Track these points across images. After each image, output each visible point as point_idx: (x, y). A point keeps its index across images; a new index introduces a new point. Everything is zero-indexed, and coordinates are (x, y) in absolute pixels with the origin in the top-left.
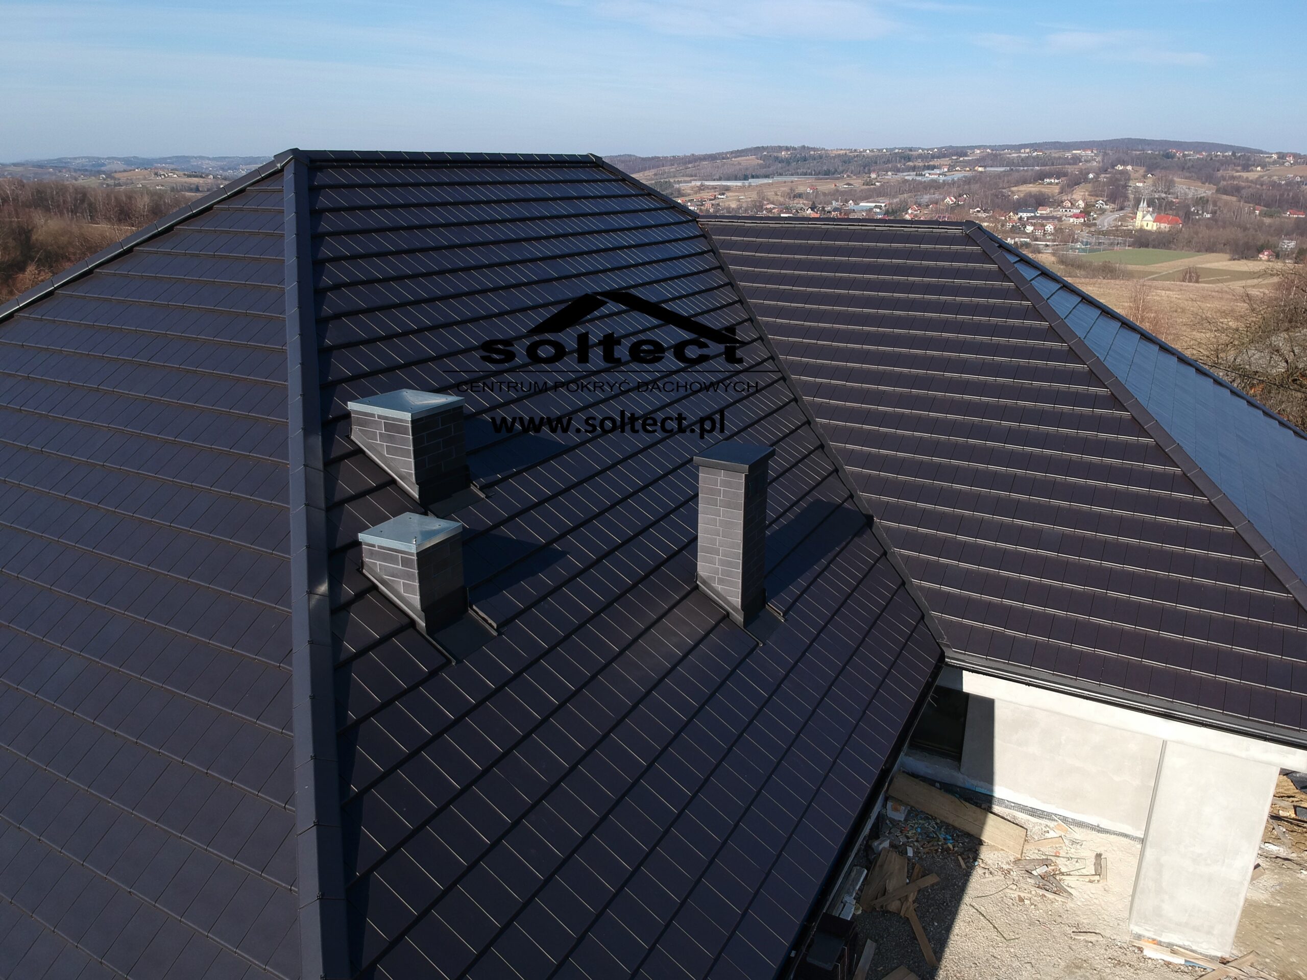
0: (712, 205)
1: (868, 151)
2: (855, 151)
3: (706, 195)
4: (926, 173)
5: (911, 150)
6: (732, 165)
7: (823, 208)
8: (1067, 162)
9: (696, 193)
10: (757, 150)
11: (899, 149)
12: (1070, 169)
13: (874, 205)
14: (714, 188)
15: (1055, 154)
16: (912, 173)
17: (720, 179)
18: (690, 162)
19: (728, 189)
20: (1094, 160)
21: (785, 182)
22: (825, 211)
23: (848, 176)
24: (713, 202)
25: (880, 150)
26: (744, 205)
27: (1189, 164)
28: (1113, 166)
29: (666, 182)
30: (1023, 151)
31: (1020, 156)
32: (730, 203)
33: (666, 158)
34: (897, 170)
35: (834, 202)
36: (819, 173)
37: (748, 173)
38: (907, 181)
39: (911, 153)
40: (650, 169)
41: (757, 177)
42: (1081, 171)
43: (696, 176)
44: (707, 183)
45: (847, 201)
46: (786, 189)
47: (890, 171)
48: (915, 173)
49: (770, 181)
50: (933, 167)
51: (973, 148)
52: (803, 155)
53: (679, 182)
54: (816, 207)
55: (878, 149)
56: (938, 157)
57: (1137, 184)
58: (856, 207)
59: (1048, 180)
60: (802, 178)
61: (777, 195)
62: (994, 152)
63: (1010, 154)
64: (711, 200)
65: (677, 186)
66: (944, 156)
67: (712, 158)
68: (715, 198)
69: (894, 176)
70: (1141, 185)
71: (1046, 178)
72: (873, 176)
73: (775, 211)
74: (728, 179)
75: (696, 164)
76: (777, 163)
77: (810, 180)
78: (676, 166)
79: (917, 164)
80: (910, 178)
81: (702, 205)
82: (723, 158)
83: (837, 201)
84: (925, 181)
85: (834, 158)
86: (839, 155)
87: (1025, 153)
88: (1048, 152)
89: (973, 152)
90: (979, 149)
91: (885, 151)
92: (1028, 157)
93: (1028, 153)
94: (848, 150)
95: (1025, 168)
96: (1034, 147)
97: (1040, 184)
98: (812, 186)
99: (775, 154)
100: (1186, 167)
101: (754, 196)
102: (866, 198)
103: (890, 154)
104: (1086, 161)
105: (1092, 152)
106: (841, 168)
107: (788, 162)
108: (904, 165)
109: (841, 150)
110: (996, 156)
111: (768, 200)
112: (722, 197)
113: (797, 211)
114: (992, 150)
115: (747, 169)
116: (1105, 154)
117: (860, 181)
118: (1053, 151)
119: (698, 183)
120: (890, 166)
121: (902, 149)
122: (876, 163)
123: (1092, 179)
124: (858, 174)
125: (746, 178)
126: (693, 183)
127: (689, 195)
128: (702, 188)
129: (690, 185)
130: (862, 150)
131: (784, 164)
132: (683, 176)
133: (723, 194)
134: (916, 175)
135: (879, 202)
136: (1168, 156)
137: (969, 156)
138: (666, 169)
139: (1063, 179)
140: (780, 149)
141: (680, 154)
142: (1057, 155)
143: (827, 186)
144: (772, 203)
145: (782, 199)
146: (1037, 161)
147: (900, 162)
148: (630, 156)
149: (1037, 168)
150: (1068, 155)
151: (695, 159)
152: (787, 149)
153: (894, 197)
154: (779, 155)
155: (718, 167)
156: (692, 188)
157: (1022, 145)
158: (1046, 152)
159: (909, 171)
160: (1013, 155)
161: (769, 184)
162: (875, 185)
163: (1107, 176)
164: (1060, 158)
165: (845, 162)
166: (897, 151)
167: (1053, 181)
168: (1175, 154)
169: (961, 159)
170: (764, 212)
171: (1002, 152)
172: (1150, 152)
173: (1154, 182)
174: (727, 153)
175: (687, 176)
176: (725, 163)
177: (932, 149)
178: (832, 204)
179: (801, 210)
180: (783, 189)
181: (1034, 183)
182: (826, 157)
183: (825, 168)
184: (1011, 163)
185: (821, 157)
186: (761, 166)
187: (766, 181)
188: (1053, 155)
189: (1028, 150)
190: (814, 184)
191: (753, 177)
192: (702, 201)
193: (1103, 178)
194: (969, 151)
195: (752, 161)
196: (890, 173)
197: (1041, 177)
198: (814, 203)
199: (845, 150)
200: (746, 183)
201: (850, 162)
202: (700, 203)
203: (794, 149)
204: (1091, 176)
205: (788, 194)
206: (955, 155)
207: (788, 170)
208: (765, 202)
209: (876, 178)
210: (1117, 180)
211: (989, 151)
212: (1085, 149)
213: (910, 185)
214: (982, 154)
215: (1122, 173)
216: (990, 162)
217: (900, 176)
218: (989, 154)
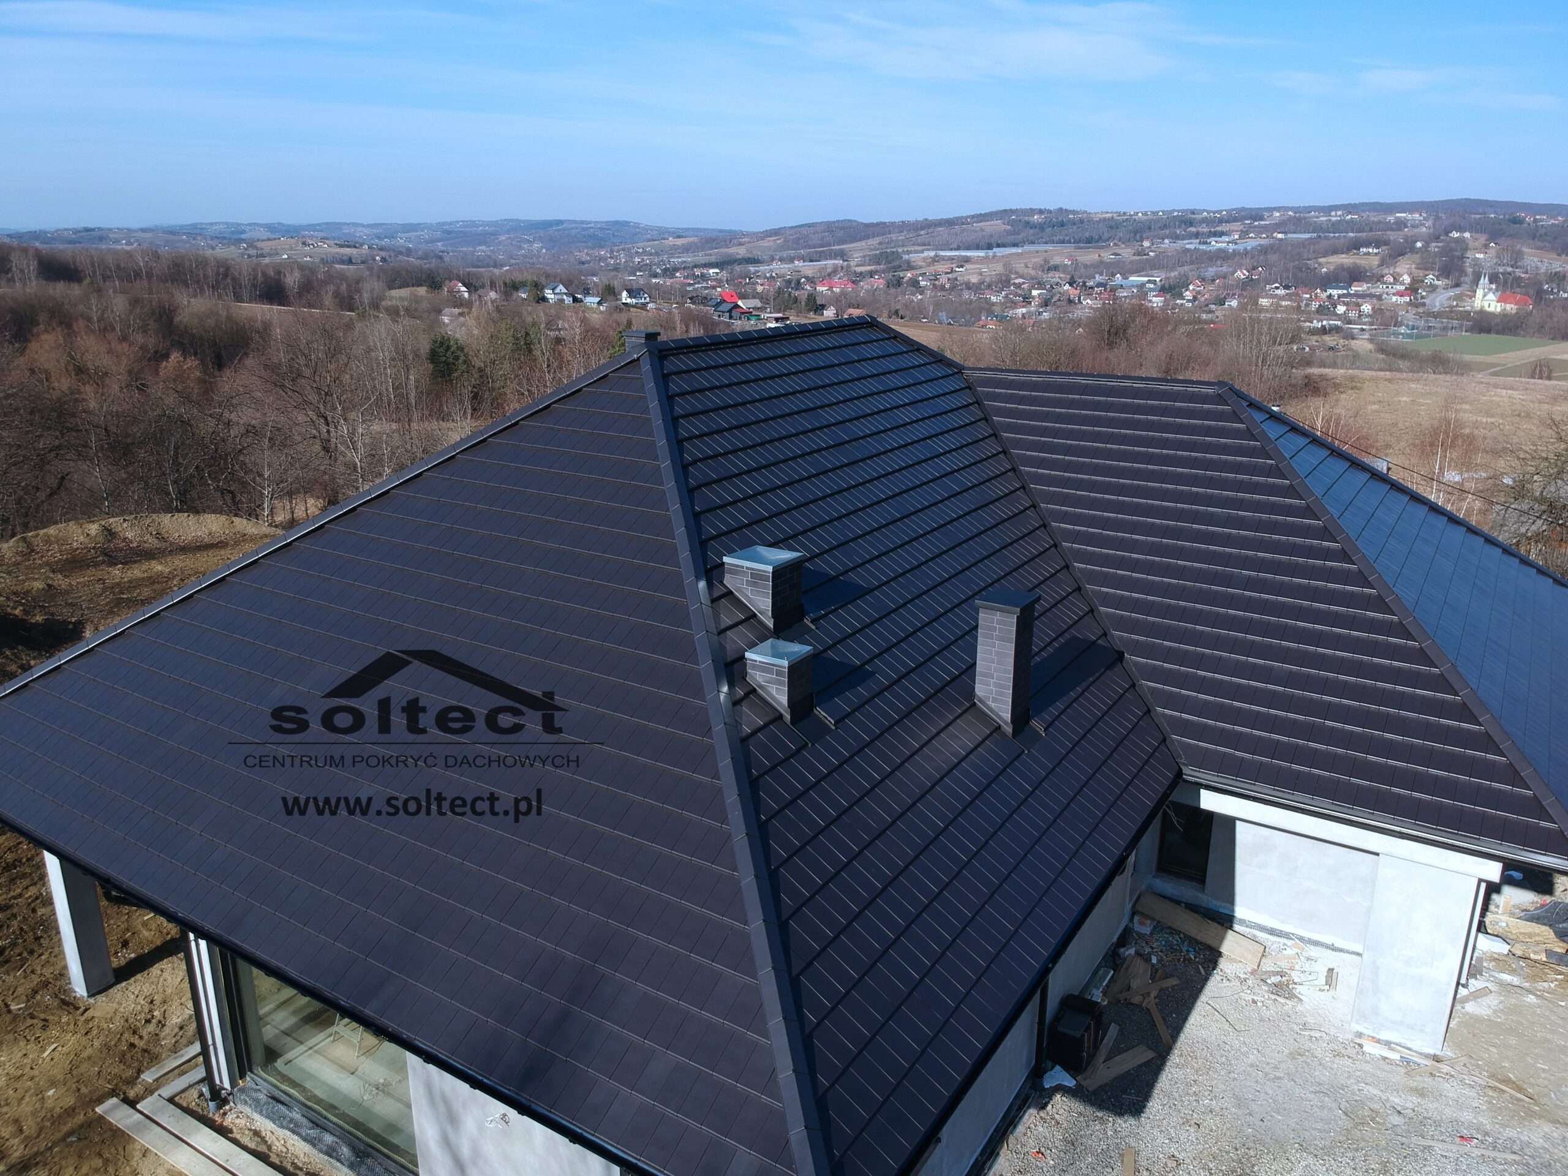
0: (949, 279)
1: (1140, 214)
2: (1124, 213)
3: (941, 267)
4: (1212, 241)
5: (1193, 213)
6: (973, 231)
7: (1084, 283)
8: (1388, 227)
9: (929, 265)
10: (1003, 214)
11: (1178, 211)
12: (1392, 236)
13: (1146, 279)
14: (951, 259)
15: (1374, 217)
16: (1194, 241)
17: (958, 248)
18: (922, 229)
19: (967, 260)
20: (1424, 225)
21: (1037, 252)
22: (1086, 286)
23: (1115, 244)
24: (950, 276)
25: (1155, 213)
26: (988, 280)
27: (1542, 231)
28: (1447, 233)
29: (893, 252)
30: (1333, 213)
31: (1330, 220)
32: (970, 277)
33: (893, 224)
34: (1176, 237)
35: (1097, 276)
36: (1079, 242)
37: (993, 240)
38: (1188, 250)
39: (1195, 216)
40: (874, 237)
41: (1004, 246)
42: (1406, 239)
43: (929, 245)
44: (942, 253)
45: (1113, 275)
46: (1039, 260)
47: (1167, 238)
48: (1198, 241)
49: (1019, 250)
50: (1221, 234)
51: (1271, 210)
52: (1060, 219)
53: (909, 252)
54: (1075, 282)
55: (1152, 212)
56: (1227, 222)
57: (1477, 255)
58: (1124, 282)
59: (1365, 250)
60: (1059, 247)
61: (1027, 267)
62: (1297, 215)
63: (1317, 217)
64: (947, 273)
65: (906, 257)
66: (1235, 220)
67: (950, 223)
68: (952, 271)
69: (1172, 244)
70: (1481, 256)
71: (1363, 247)
72: (1146, 244)
73: (1025, 286)
74: (968, 248)
75: (930, 231)
76: (1028, 229)
77: (1069, 249)
78: (905, 233)
79: (1200, 229)
80: (1191, 247)
81: (937, 279)
82: (963, 224)
83: (1101, 274)
84: (1210, 251)
85: (1099, 222)
86: (1105, 220)
87: (1336, 216)
88: (1365, 215)
89: (1272, 215)
90: (1278, 211)
91: (1161, 213)
92: (1340, 221)
93: (1340, 216)
94: (1116, 213)
95: (1337, 235)
96: (1349, 208)
97: (1355, 254)
98: (1071, 256)
99: (1026, 218)
100: (1538, 235)
101: (999, 268)
102: (1137, 271)
103: (1168, 218)
104: (1413, 226)
105: (1421, 215)
106: (1106, 235)
107: (1041, 227)
108: (1185, 231)
109: (1107, 212)
110: (1299, 219)
111: (1016, 273)
112: (961, 269)
113: (1052, 286)
114: (1295, 213)
115: (991, 236)
116: (1437, 218)
117: (1130, 250)
118: (1371, 213)
119: (932, 254)
120: (1167, 232)
121: (1182, 211)
122: (1150, 228)
123: (1420, 248)
124: (1127, 242)
125: (989, 247)
126: (926, 254)
127: (921, 267)
128: (935, 260)
129: (922, 255)
130: (1132, 213)
131: (1036, 230)
132: (913, 245)
133: (962, 266)
134: (1200, 243)
135: (1153, 276)
136: (1516, 221)
137: (1266, 220)
138: (894, 236)
139: (1384, 248)
140: (1032, 212)
141: (911, 218)
142: (1376, 219)
143: (1089, 256)
144: (1022, 277)
145: (1033, 273)
146: (1351, 226)
147: (1180, 227)
148: (850, 221)
149: (1351, 235)
150: (1391, 219)
151: (928, 225)
152: (1041, 212)
153: (1173, 269)
154: (1031, 219)
155: (956, 234)
156: (925, 259)
157: (1332, 206)
158: (1363, 214)
159: (1191, 239)
160: (1321, 219)
161: (1018, 254)
162: (1148, 255)
163: (1440, 244)
164: (1380, 222)
165: (1111, 227)
166: (1176, 214)
167: (1371, 250)
168: (1524, 219)
169: (1256, 223)
170: (1012, 288)
171: (1307, 215)
172: (1492, 216)
173: (1498, 253)
174: (968, 217)
175: (918, 245)
176: (964, 229)
177: (1220, 212)
178: (1095, 278)
179: (1057, 285)
180: (1036, 260)
181: (1347, 253)
182: (1088, 221)
183: (1087, 234)
184: (1317, 228)
185: (1082, 221)
186: (1008, 233)
187: (1014, 250)
188: (1372, 219)
189: (1340, 213)
190: (1073, 254)
191: (998, 246)
192: (935, 276)
193: (1434, 247)
194: (1266, 214)
195: (997, 226)
196: (1166, 241)
197: (1356, 245)
198: (1072, 277)
199: (1112, 212)
200: (990, 253)
201: (1117, 228)
202: (933, 278)
203: (1050, 212)
204: (1419, 244)
205: (1041, 266)
206: (1248, 219)
207: (1042, 238)
208: (1013, 276)
209: (1150, 247)
210: (1451, 250)
211: (1290, 213)
212: (1411, 212)
213: (1192, 255)
214: (1282, 218)
215: (1457, 241)
216: (1292, 228)
217: (1180, 244)
218: (1291, 218)
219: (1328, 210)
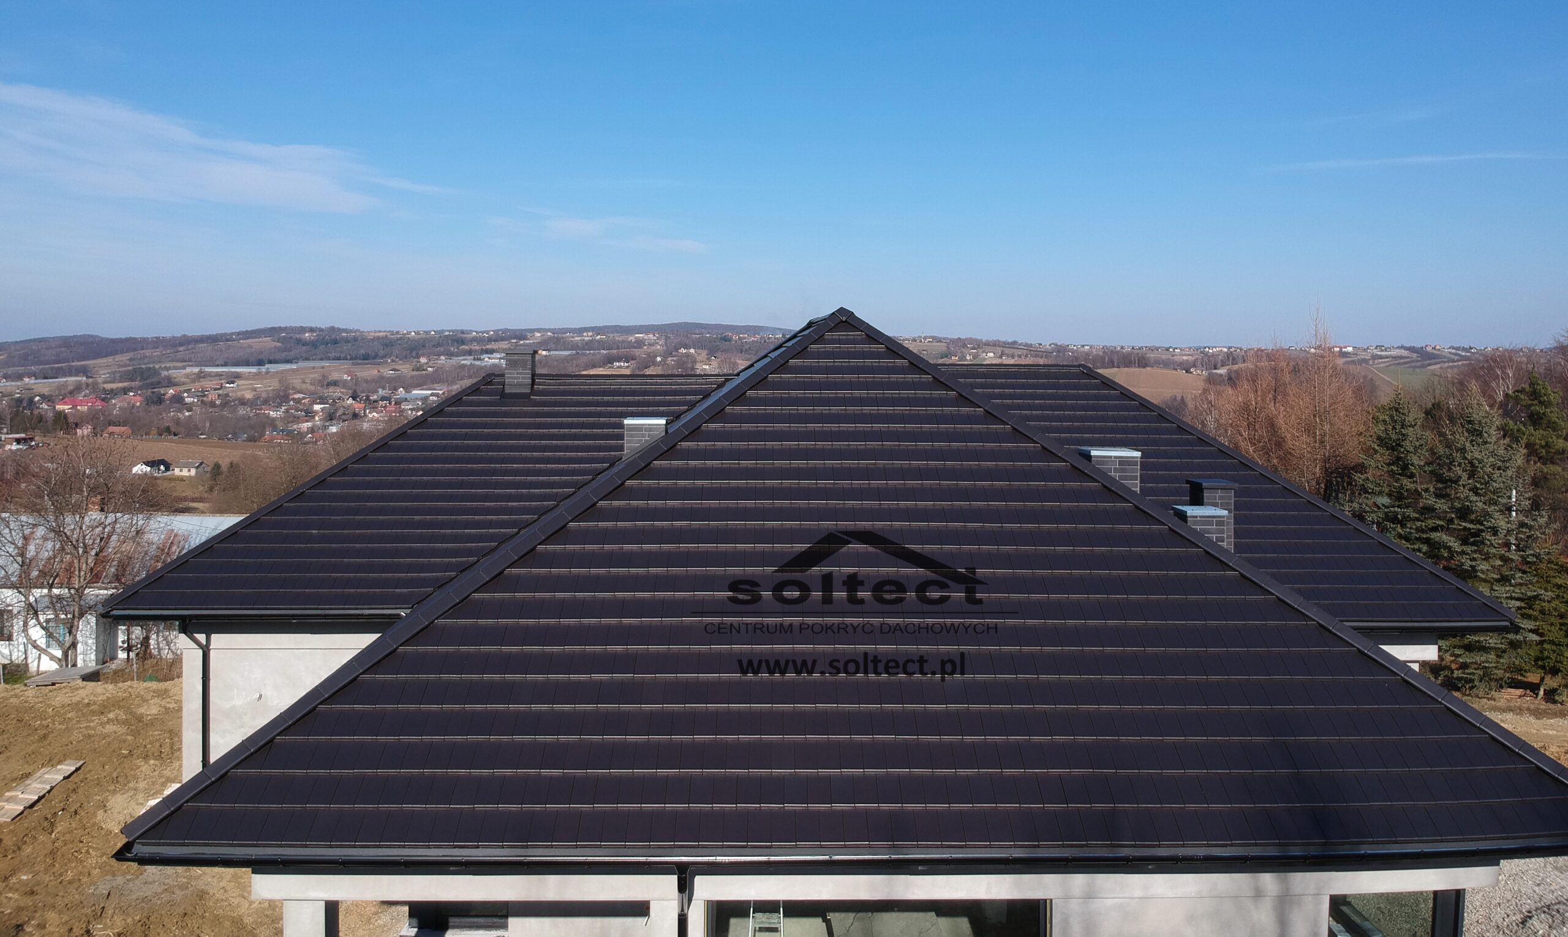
0: (219, 395)
1: (413, 333)
2: (398, 333)
3: (207, 384)
4: (486, 357)
5: (463, 332)
6: (241, 348)
7: (368, 397)
8: (631, 345)
9: (193, 381)
10: (272, 332)
11: (449, 331)
12: (637, 352)
13: (430, 392)
14: (219, 375)
15: (618, 338)
16: (469, 357)
17: (225, 365)
18: (181, 345)
19: (238, 376)
20: (658, 343)
21: (314, 368)
22: (370, 400)
23: (393, 361)
24: (220, 392)
25: (427, 333)
26: (264, 395)
27: (747, 347)
28: (677, 350)
29: (150, 369)
30: (585, 334)
31: (584, 340)
32: (243, 393)
33: (145, 340)
34: (451, 355)
35: (380, 390)
36: (356, 358)
37: (262, 357)
38: (464, 366)
39: (465, 336)
40: (122, 352)
41: (276, 362)
42: (648, 355)
43: (190, 361)
44: (208, 369)
45: (396, 389)
46: (316, 376)
47: (444, 355)
48: (472, 357)
49: (294, 366)
50: (492, 352)
51: (532, 331)
52: (333, 337)
53: (167, 369)
54: (358, 396)
55: (424, 332)
56: (495, 341)
57: (704, 366)
58: (408, 396)
59: (618, 364)
60: (336, 363)
61: (304, 382)
62: (556, 335)
63: (573, 337)
64: (215, 389)
65: (165, 373)
66: (502, 339)
67: (213, 339)
68: (221, 388)
69: (448, 360)
70: (707, 367)
71: (616, 362)
72: (423, 360)
73: (306, 401)
74: (237, 364)
75: (190, 347)
76: (300, 346)
77: (346, 365)
78: (161, 349)
79: (473, 348)
80: (467, 362)
81: (205, 396)
82: (228, 340)
83: (384, 388)
84: (485, 366)
85: (373, 340)
86: (378, 338)
87: (588, 336)
88: (611, 335)
89: (534, 335)
90: (539, 332)
91: (433, 333)
92: (592, 340)
93: (591, 336)
94: (389, 332)
95: (592, 352)
96: (597, 330)
97: (610, 368)
98: (350, 372)
99: (298, 336)
100: (744, 349)
101: (274, 384)
102: (419, 385)
103: (440, 337)
104: (650, 345)
105: (654, 335)
106: (381, 353)
107: (314, 344)
108: (458, 349)
109: (380, 331)
110: (558, 339)
111: (293, 388)
112: (232, 385)
113: (334, 401)
114: (553, 333)
115: (261, 353)
116: (667, 338)
117: (408, 366)
118: (615, 335)
119: (196, 370)
120: (442, 349)
121: (453, 331)
122: (424, 346)
123: (660, 362)
124: (404, 358)
125: (260, 363)
126: (188, 370)
127: (184, 384)
128: (200, 376)
129: (184, 371)
130: (405, 332)
131: (308, 347)
132: (172, 361)
133: (233, 382)
134: (474, 359)
135: (435, 390)
136: (726, 339)
137: (529, 339)
138: (147, 352)
139: (633, 362)
140: (303, 330)
141: (168, 335)
142: (620, 339)
143: (369, 372)
144: (299, 392)
145: (312, 388)
146: (602, 345)
147: (452, 345)
148: (92, 336)
149: (604, 352)
150: (631, 338)
151: (186, 341)
152: (312, 330)
153: (452, 383)
154: (302, 337)
155: (221, 351)
156: (187, 376)
157: (582, 328)
158: (609, 335)
159: (464, 356)
160: (576, 338)
161: (293, 370)
162: (427, 370)
163: (675, 358)
164: (623, 341)
165: (386, 345)
166: (447, 333)
167: (622, 364)
168: (732, 338)
169: (522, 342)
170: (292, 403)
171: (564, 335)
172: (708, 335)
173: (719, 365)
174: (232, 334)
175: (177, 361)
176: (230, 346)
177: (487, 332)
178: (378, 392)
179: (339, 399)
180: (312, 376)
181: (604, 367)
182: (363, 339)
183: (362, 352)
184: (574, 347)
185: (355, 339)
186: (279, 350)
187: (288, 366)
188: (617, 339)
189: (590, 334)
190: (352, 370)
191: (270, 362)
192: (203, 391)
193: (670, 361)
194: (529, 335)
195: (267, 343)
196: (442, 358)
197: (609, 360)
198: (355, 392)
199: (385, 332)
200: (263, 369)
201: (392, 345)
202: (200, 394)
203: (321, 330)
204: (659, 359)
205: (320, 381)
206: (514, 339)
207: (316, 354)
208: (291, 391)
209: (427, 363)
210: (684, 363)
211: (549, 334)
212: (647, 333)
213: (469, 369)
214: (543, 338)
215: (688, 355)
216: (553, 346)
217: (455, 360)
218: (550, 338)
219: (580, 331)
